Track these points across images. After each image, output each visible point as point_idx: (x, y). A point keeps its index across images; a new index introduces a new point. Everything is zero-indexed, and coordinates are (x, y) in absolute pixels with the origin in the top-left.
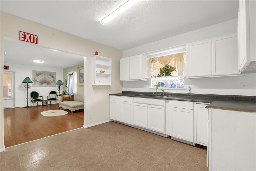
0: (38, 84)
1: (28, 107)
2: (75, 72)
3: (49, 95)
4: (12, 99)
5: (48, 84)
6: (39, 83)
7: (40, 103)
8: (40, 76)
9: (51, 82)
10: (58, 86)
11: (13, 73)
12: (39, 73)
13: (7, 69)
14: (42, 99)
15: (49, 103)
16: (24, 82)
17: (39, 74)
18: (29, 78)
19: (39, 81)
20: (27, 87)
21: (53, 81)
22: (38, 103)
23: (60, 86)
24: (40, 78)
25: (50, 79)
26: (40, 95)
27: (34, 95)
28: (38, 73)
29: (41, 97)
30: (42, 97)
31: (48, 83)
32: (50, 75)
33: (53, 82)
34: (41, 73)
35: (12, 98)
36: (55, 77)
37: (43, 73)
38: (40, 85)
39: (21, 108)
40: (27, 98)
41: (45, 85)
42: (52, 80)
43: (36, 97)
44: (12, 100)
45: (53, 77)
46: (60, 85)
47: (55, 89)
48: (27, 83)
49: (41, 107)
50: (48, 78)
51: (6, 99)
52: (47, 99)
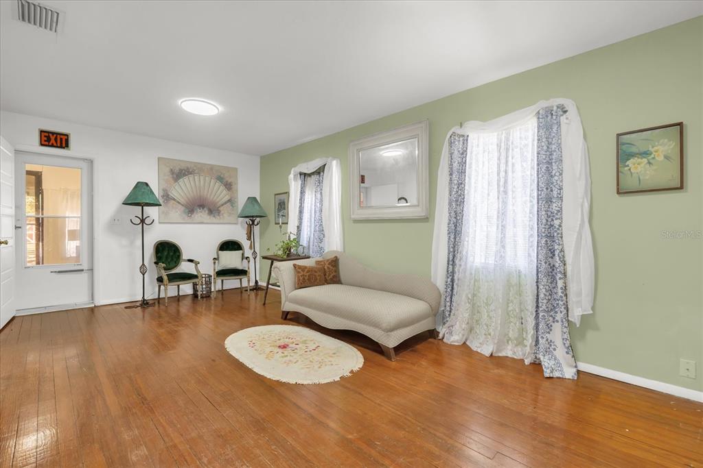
0: (176, 213)
1: (145, 304)
2: (334, 162)
3: (218, 255)
4: (82, 270)
5: (211, 212)
6: (183, 208)
7: (187, 288)
8: (186, 179)
9: (222, 205)
10: (247, 220)
11: (84, 165)
12: (181, 170)
13: (61, 147)
14: (197, 270)
15: (217, 285)
16: (131, 202)
17: (180, 173)
18: (147, 184)
19: (182, 201)
20: (143, 221)
21: (229, 201)
22: (178, 286)
23: (253, 222)
24: (184, 190)
25: (218, 194)
26: (185, 256)
27: (166, 253)
28: (177, 170)
29: (192, 265)
30: (197, 263)
31: (214, 210)
32: (220, 179)
33: (228, 204)
34: (188, 168)
35: (85, 266)
36: (234, 187)
37: (194, 171)
38: (184, 215)
39: (117, 307)
40: (143, 270)
41: (201, 215)
42: (227, 198)
43: (175, 265)
44: (84, 277)
45: (229, 186)
46: (253, 217)
47: (237, 232)
48: (142, 205)
49: (188, 302)
50: (212, 192)
51: (59, 272)
52: (215, 270)
